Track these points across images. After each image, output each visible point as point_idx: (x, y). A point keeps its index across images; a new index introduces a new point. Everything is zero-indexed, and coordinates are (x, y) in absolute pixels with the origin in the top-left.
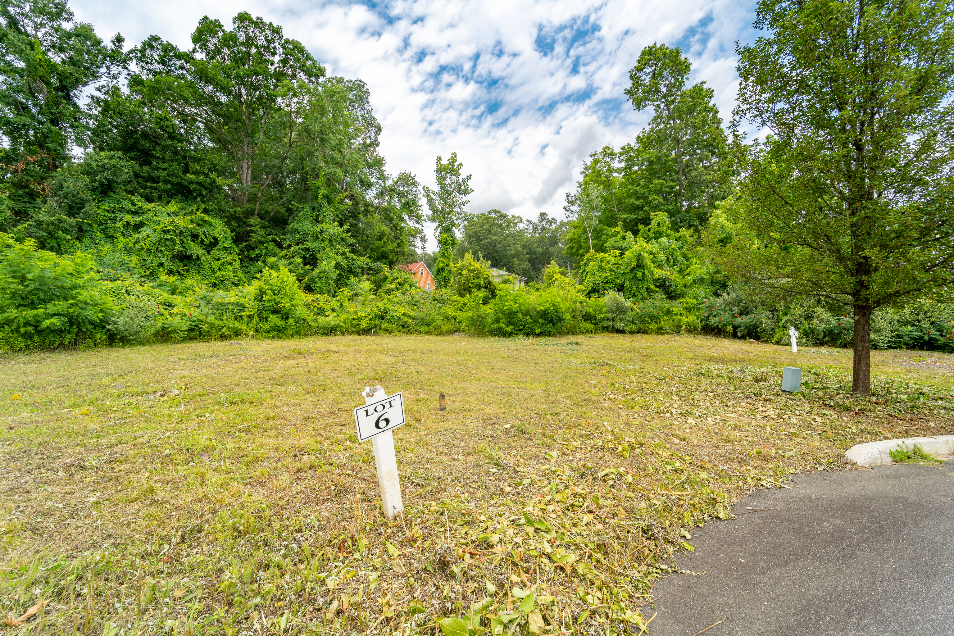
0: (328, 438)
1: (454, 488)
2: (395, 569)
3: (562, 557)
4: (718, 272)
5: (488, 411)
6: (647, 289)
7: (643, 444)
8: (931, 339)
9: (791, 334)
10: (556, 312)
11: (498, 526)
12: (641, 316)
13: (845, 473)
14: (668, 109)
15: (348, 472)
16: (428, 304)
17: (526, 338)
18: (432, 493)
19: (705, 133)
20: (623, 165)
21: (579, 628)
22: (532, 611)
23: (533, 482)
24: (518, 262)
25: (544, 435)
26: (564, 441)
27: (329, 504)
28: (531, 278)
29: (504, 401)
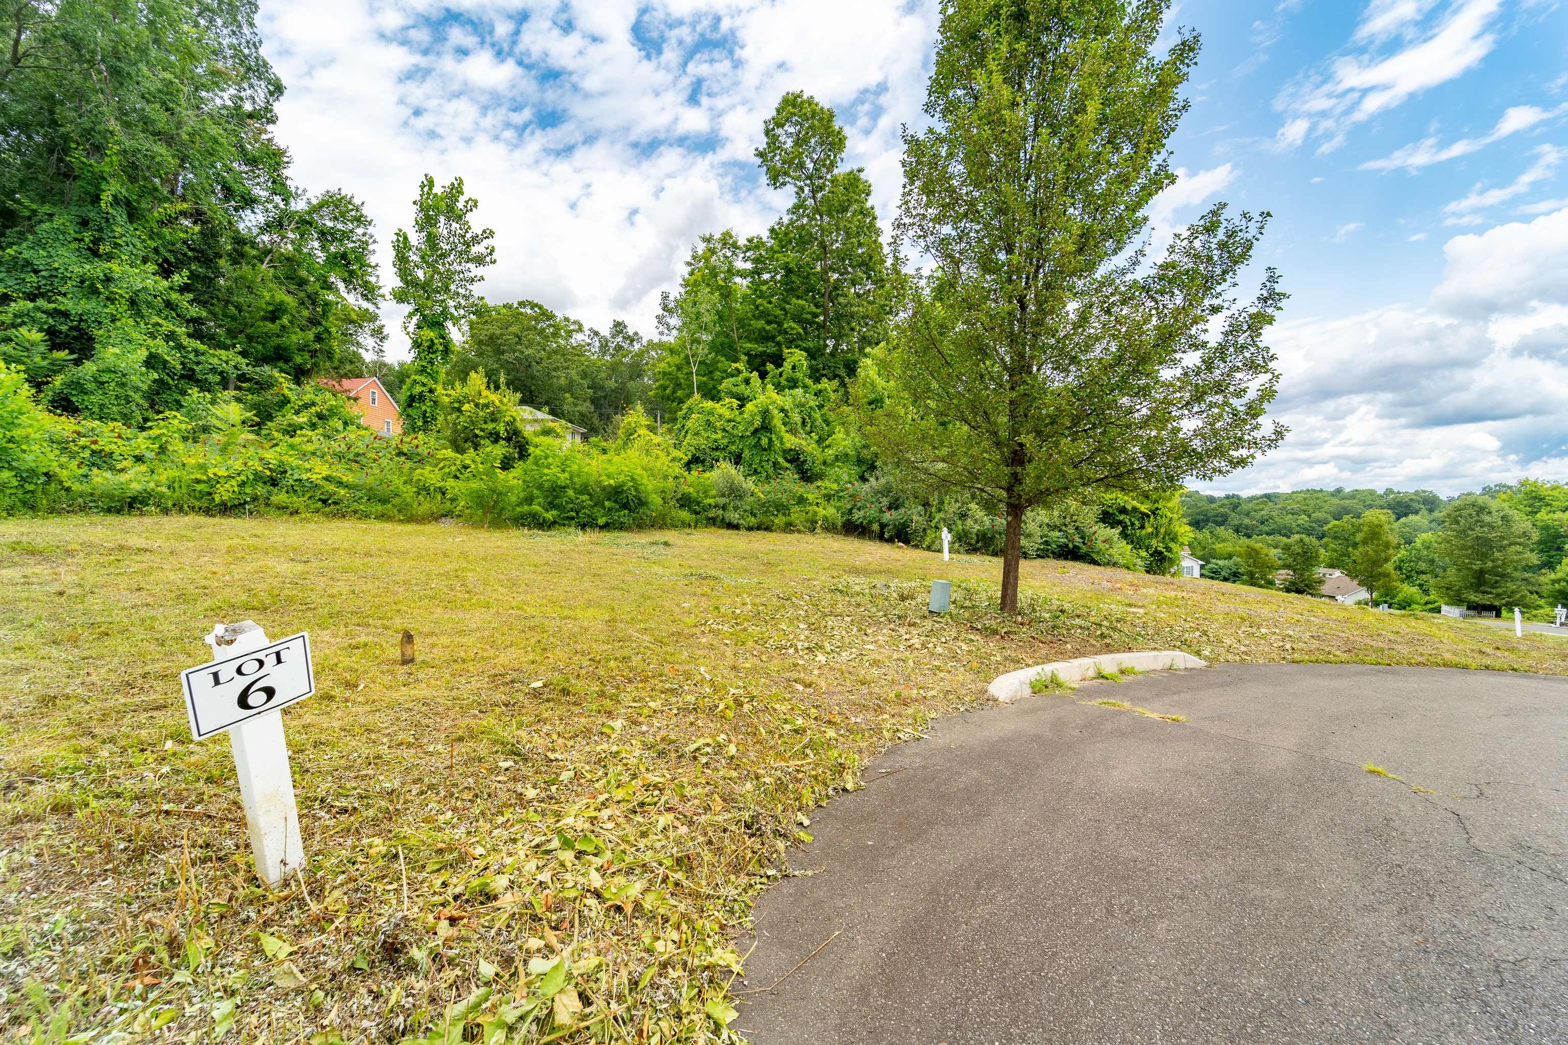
0: (112, 740)
1: (422, 806)
2: (278, 983)
3: (620, 889)
4: (866, 447)
5: (503, 659)
6: (774, 463)
7: (754, 697)
8: (1075, 546)
9: (943, 537)
10: (636, 490)
11: (508, 861)
12: (763, 505)
13: (988, 713)
14: (814, 197)
15: (166, 807)
16: (384, 462)
17: (581, 533)
18: (375, 823)
19: (860, 245)
20: (749, 266)
21: (639, 997)
22: (561, 991)
23: (578, 775)
24: (571, 400)
25: (602, 694)
26: (635, 701)
27: (110, 880)
28: (593, 430)
29: (533, 641)
